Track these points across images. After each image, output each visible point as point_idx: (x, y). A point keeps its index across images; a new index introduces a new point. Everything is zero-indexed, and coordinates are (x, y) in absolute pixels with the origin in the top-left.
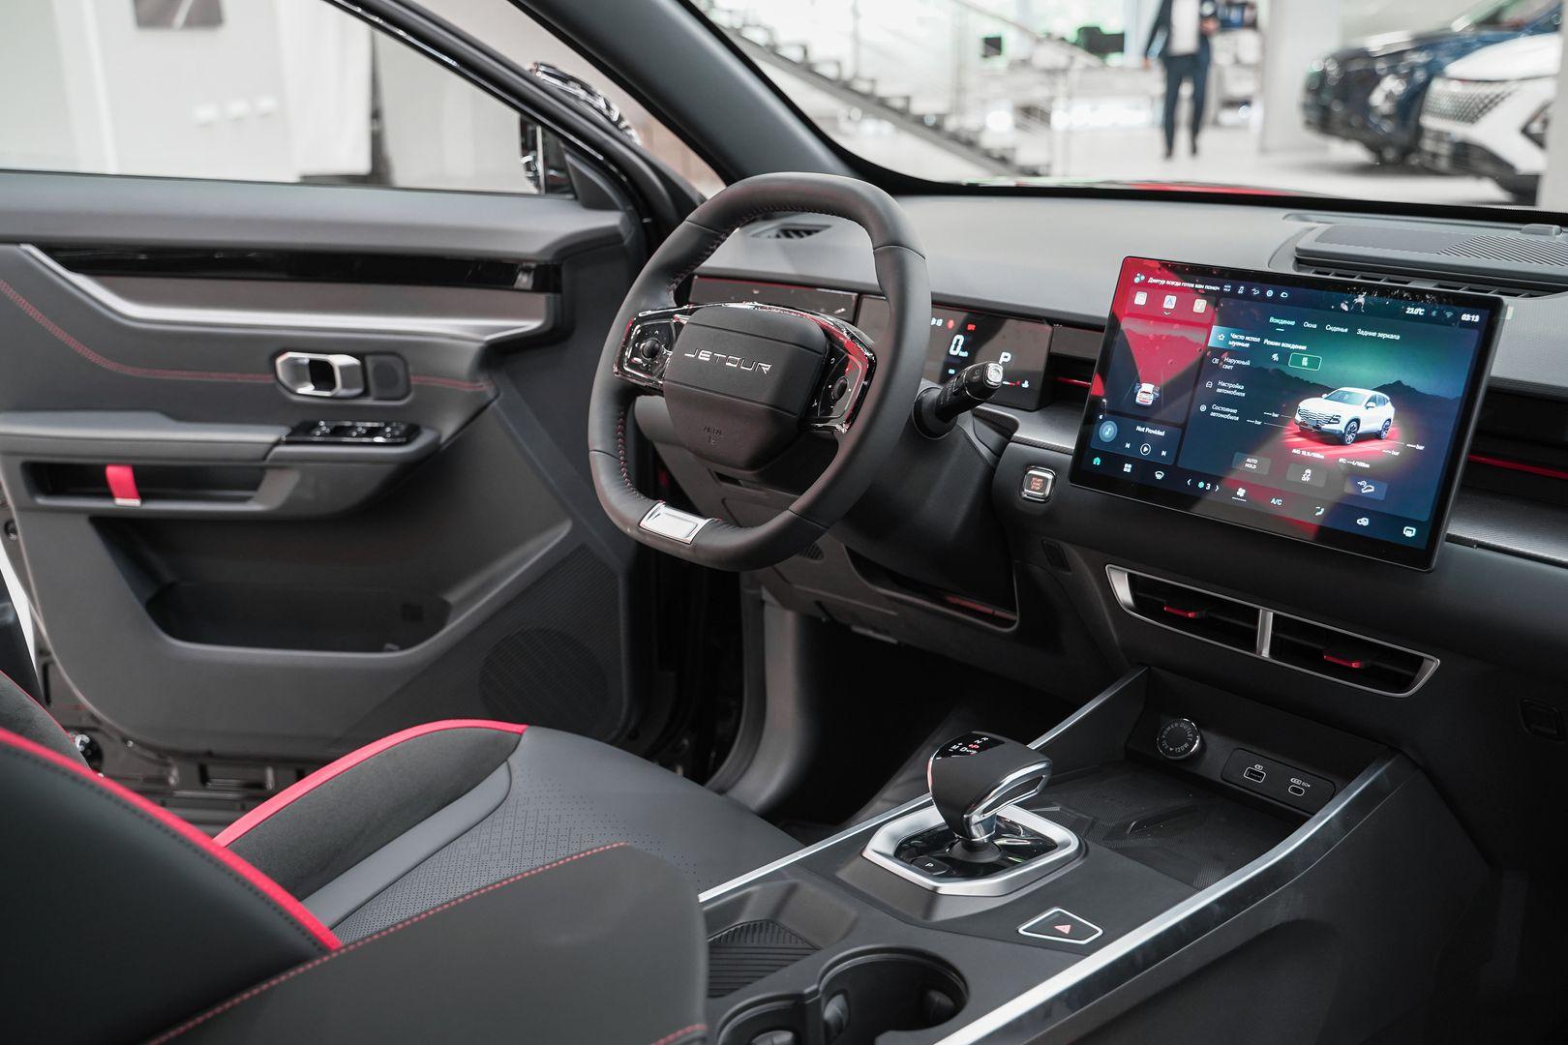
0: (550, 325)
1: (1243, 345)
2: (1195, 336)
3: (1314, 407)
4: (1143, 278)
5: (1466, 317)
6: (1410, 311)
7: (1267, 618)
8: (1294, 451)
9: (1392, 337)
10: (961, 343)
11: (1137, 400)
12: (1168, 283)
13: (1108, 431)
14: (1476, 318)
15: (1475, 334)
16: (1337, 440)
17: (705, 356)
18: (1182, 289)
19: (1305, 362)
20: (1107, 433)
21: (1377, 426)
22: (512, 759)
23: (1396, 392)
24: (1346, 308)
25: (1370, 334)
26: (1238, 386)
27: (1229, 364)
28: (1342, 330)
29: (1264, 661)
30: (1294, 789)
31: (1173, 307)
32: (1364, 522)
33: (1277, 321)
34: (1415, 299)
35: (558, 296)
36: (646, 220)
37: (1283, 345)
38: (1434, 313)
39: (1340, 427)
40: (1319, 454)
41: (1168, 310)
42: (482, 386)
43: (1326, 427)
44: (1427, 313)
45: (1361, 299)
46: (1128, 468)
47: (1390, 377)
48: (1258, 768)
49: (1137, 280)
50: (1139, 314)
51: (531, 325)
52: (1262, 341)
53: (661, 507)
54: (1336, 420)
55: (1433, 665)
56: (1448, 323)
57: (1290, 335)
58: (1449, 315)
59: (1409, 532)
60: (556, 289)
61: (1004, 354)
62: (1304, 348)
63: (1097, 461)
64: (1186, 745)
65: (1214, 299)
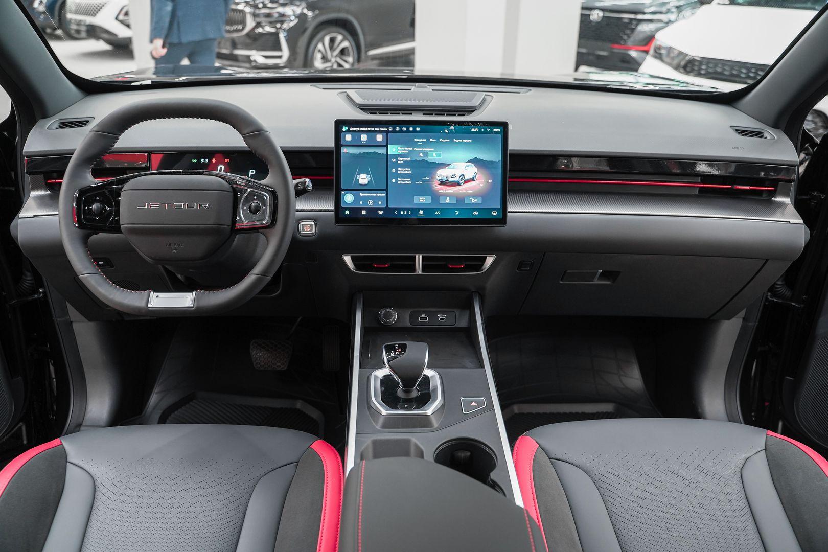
1: (405, 152)
2: (382, 151)
3: (442, 173)
4: (347, 128)
5: (495, 130)
6: (473, 130)
7: (419, 258)
8: (440, 191)
9: (468, 141)
10: (223, 169)
11: (360, 183)
12: (361, 129)
13: (348, 198)
14: (499, 130)
15: (500, 136)
16: (458, 184)
17: (155, 207)
18: (368, 131)
19: (435, 155)
20: (349, 199)
21: (471, 176)
22: (69, 459)
23: (475, 161)
24: (447, 132)
25: (459, 140)
26: (407, 169)
27: (400, 160)
28: (447, 140)
29: (419, 276)
30: (441, 319)
31: (366, 140)
32: (476, 213)
33: (418, 140)
34: (474, 125)
37: (423, 149)
38: (483, 130)
39: (456, 179)
40: (451, 190)
41: (364, 141)
43: (451, 180)
44: (480, 130)
45: (452, 127)
46: (364, 212)
47: (472, 157)
48: (423, 316)
49: (344, 130)
50: (350, 144)
52: (413, 149)
54: (454, 176)
55: (490, 260)
56: (489, 133)
57: (424, 145)
58: (489, 130)
59: (495, 213)
61: (251, 171)
62: (433, 149)
63: (347, 212)
64: (393, 317)
65: (386, 134)
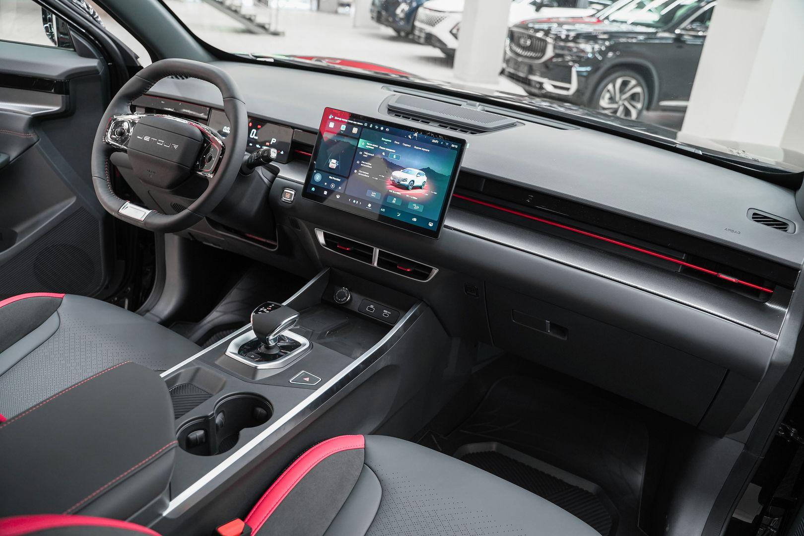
0: (64, 110)
1: (371, 148)
2: (353, 142)
3: (398, 174)
4: (333, 117)
5: (453, 146)
6: (433, 141)
7: (376, 251)
8: (390, 191)
9: (427, 150)
10: (255, 133)
11: (330, 166)
12: (343, 120)
14: (457, 147)
15: (456, 152)
16: (406, 188)
17: (147, 139)
18: (348, 123)
19: (395, 157)
20: (317, 178)
21: (420, 184)
22: (60, 310)
23: (427, 171)
24: (410, 137)
25: (419, 148)
26: (369, 164)
27: (365, 155)
28: (409, 146)
29: (375, 267)
30: (385, 315)
31: (344, 130)
32: (415, 220)
33: (385, 140)
34: (435, 137)
35: (68, 96)
36: (109, 64)
37: (387, 149)
38: (442, 143)
39: (407, 183)
40: (400, 192)
41: (342, 131)
42: (30, 135)
43: (402, 182)
44: (440, 142)
45: (416, 135)
46: (325, 193)
47: (425, 166)
48: (372, 306)
49: (330, 117)
50: (330, 131)
51: (55, 108)
52: (379, 147)
53: (128, 204)
54: (405, 180)
55: (435, 271)
56: (446, 147)
57: (389, 145)
58: (447, 144)
59: (431, 225)
60: (67, 92)
61: (273, 139)
62: (394, 151)
63: (313, 189)
64: (345, 298)
65: (360, 128)
